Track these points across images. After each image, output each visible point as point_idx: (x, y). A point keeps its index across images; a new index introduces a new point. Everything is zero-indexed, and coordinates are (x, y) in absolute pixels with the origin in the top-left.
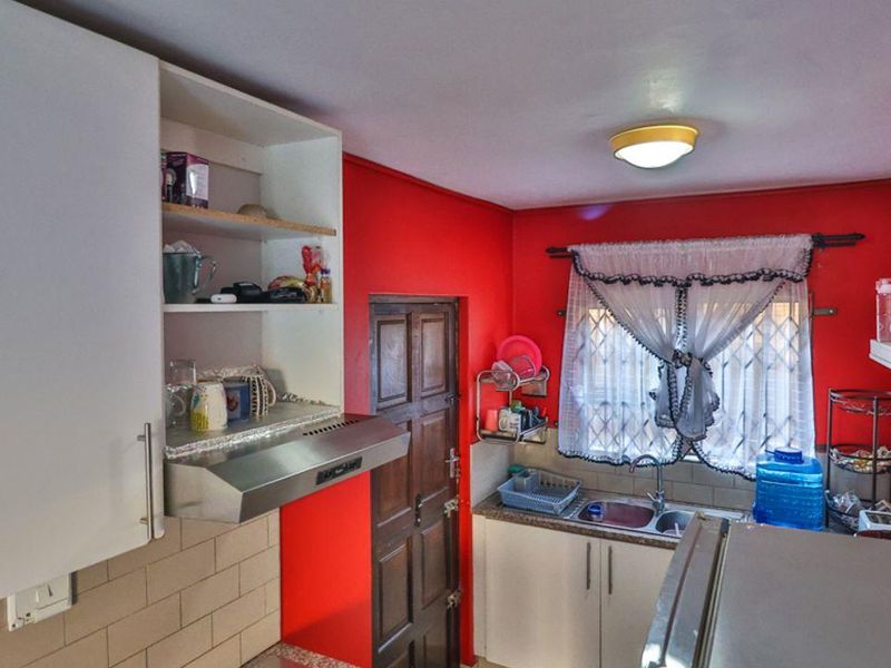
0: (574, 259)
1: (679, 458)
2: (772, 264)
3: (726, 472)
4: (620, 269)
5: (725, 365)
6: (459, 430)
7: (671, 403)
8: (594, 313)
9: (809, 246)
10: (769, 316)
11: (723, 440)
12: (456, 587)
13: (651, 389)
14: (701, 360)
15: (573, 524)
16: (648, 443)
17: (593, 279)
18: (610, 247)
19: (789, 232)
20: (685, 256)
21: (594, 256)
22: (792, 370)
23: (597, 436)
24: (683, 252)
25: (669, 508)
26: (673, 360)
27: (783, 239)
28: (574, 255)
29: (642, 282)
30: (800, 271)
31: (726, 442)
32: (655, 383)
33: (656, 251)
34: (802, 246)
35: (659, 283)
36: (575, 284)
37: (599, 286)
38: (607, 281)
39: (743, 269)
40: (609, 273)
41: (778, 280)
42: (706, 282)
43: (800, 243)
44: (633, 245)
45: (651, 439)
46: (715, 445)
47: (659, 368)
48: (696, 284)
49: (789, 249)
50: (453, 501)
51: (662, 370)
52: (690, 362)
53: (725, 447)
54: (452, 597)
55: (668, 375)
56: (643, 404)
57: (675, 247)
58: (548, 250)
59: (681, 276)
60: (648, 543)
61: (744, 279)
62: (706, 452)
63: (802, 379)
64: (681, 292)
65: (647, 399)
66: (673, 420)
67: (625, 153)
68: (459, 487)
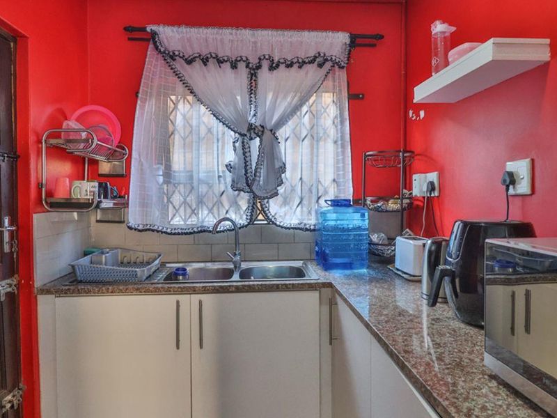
0: (154, 39)
1: (251, 221)
3: (289, 228)
5: (286, 140)
7: (246, 171)
9: (348, 41)
11: (286, 202)
12: (15, 385)
13: (227, 162)
14: (271, 131)
15: (160, 286)
16: (225, 212)
17: (173, 57)
18: (188, 29)
19: (334, 28)
20: (255, 43)
21: (171, 36)
22: (335, 142)
23: (177, 211)
24: (253, 40)
25: (244, 265)
26: (248, 132)
28: (154, 35)
29: (219, 62)
30: (343, 59)
31: (288, 204)
32: (230, 156)
33: (231, 37)
34: (344, 41)
35: (234, 63)
36: (153, 65)
37: (179, 65)
38: (187, 60)
40: (189, 52)
41: (328, 66)
42: (273, 65)
43: (342, 38)
44: (210, 29)
45: (227, 208)
46: (281, 207)
47: (234, 142)
48: (265, 66)
49: (335, 42)
50: (9, 281)
51: (237, 144)
52: (263, 132)
53: (287, 207)
54: (9, 397)
55: (243, 146)
56: (219, 177)
57: (246, 35)
60: (238, 290)
61: (303, 63)
62: (273, 214)
63: (343, 146)
64: (252, 75)
65: (223, 172)
66: (248, 185)
68: (17, 265)
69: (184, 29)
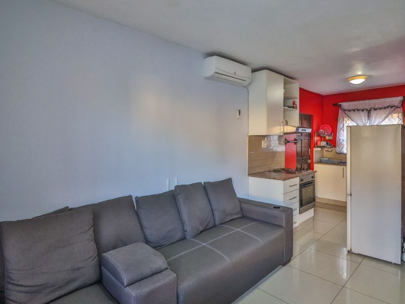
2: (392, 104)
4: (352, 108)
6: (311, 145)
8: (346, 119)
9: (402, 99)
10: (392, 116)
17: (345, 110)
19: (397, 96)
20: (370, 103)
21: (345, 105)
27: (395, 98)
28: (340, 105)
29: (358, 110)
30: (400, 105)
33: (362, 103)
35: (363, 110)
36: (340, 112)
37: (347, 112)
38: (349, 111)
39: (385, 106)
40: (349, 109)
41: (394, 108)
42: (375, 109)
43: (400, 98)
48: (372, 110)
49: (397, 100)
50: (309, 160)
57: (367, 102)
58: (333, 105)
59: (369, 109)
61: (385, 108)
64: (369, 112)
67: (352, 82)
68: (311, 158)
69: (354, 102)
